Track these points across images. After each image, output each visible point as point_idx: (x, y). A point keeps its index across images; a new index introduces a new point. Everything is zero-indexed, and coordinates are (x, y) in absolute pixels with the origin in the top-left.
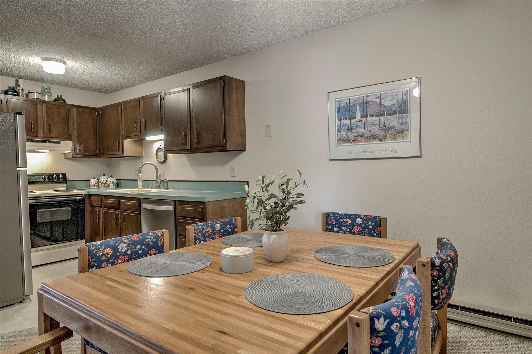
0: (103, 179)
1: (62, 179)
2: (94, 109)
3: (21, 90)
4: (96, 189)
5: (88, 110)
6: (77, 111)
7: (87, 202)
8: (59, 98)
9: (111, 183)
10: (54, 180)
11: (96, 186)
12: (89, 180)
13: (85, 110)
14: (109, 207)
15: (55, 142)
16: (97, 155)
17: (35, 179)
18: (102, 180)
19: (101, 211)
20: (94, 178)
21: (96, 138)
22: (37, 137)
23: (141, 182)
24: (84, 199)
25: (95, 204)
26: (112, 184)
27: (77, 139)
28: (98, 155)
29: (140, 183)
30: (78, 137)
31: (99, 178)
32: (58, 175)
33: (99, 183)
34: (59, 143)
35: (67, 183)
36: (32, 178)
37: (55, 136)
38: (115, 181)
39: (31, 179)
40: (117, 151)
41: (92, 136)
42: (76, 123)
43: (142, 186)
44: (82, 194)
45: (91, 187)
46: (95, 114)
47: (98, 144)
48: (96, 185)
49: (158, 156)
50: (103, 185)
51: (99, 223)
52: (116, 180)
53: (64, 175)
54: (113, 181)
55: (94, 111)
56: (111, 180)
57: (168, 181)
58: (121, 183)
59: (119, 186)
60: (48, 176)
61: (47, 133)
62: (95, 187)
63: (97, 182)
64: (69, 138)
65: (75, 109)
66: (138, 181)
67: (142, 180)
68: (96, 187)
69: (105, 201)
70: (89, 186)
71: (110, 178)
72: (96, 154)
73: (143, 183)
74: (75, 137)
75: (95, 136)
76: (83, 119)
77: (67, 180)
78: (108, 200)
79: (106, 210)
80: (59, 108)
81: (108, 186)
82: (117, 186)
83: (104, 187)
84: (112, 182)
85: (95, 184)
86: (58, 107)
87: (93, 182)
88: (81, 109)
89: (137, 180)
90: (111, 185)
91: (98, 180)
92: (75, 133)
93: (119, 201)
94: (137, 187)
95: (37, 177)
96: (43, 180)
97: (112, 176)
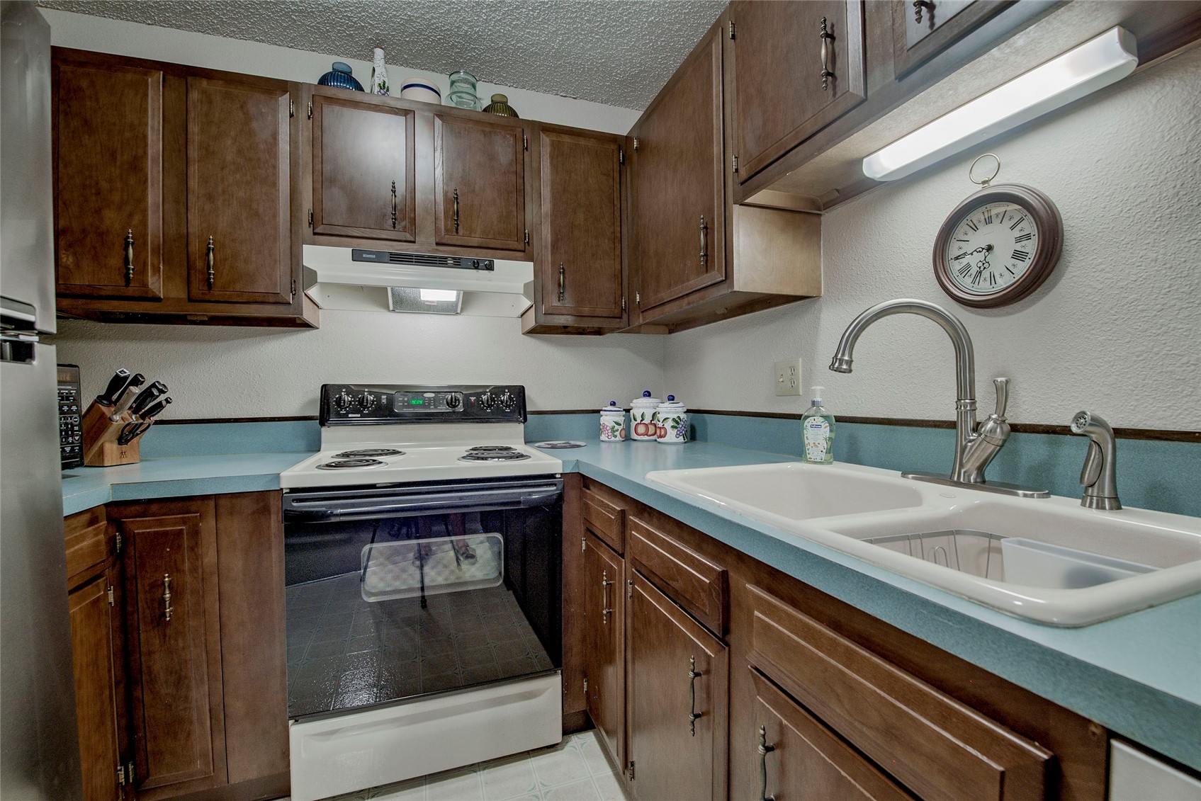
0: (642, 408)
1: (509, 406)
2: (614, 138)
3: (376, 85)
4: (618, 446)
5: (591, 143)
6: (553, 144)
7: (570, 511)
8: (499, 105)
9: (669, 423)
10: (482, 409)
11: (617, 433)
12: (598, 411)
13: (582, 142)
14: (656, 580)
15: (476, 265)
16: (621, 318)
17: (423, 406)
18: (636, 412)
19: (620, 571)
20: (613, 404)
21: (618, 252)
22: (414, 242)
23: (825, 431)
24: (560, 497)
25: (599, 527)
26: (673, 427)
27: (552, 254)
28: (625, 316)
29: (817, 436)
30: (555, 246)
31: (631, 405)
32: (498, 390)
33: (628, 421)
34: (490, 267)
35: (525, 420)
36: (414, 402)
37: (475, 241)
38: (683, 416)
39: (409, 406)
40: (699, 274)
41: (606, 241)
42: (546, 192)
43: (828, 451)
44: (552, 476)
45: (603, 437)
46: (615, 160)
47: (625, 273)
48: (620, 428)
49: (956, 266)
50: (641, 429)
51: (611, 630)
52: (688, 411)
53: (520, 392)
54: (675, 416)
55: (613, 147)
56: (670, 412)
57: (1119, 433)
58: (705, 422)
59: (698, 434)
60: (467, 397)
61: (447, 230)
62: (616, 436)
63: (621, 419)
64: (521, 248)
65: (546, 140)
66: (808, 423)
67: (826, 417)
68: (618, 438)
69: (642, 533)
70: (595, 433)
71: (667, 404)
72: (617, 311)
73: (833, 435)
74: (546, 247)
75: (617, 241)
76: (573, 174)
77: (528, 409)
78: (650, 535)
79: (643, 586)
80: (490, 132)
81: (661, 437)
82: (688, 434)
83: (646, 438)
84: (674, 419)
85: (617, 427)
86: (488, 129)
87: (608, 419)
88: (567, 139)
89: (798, 417)
90: (669, 430)
91: (628, 411)
92: (546, 233)
93: (724, 576)
94: (797, 451)
95: (429, 398)
96: (450, 410)
97: (671, 398)
